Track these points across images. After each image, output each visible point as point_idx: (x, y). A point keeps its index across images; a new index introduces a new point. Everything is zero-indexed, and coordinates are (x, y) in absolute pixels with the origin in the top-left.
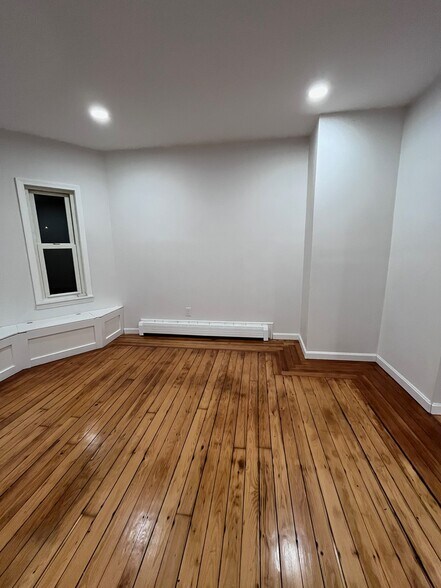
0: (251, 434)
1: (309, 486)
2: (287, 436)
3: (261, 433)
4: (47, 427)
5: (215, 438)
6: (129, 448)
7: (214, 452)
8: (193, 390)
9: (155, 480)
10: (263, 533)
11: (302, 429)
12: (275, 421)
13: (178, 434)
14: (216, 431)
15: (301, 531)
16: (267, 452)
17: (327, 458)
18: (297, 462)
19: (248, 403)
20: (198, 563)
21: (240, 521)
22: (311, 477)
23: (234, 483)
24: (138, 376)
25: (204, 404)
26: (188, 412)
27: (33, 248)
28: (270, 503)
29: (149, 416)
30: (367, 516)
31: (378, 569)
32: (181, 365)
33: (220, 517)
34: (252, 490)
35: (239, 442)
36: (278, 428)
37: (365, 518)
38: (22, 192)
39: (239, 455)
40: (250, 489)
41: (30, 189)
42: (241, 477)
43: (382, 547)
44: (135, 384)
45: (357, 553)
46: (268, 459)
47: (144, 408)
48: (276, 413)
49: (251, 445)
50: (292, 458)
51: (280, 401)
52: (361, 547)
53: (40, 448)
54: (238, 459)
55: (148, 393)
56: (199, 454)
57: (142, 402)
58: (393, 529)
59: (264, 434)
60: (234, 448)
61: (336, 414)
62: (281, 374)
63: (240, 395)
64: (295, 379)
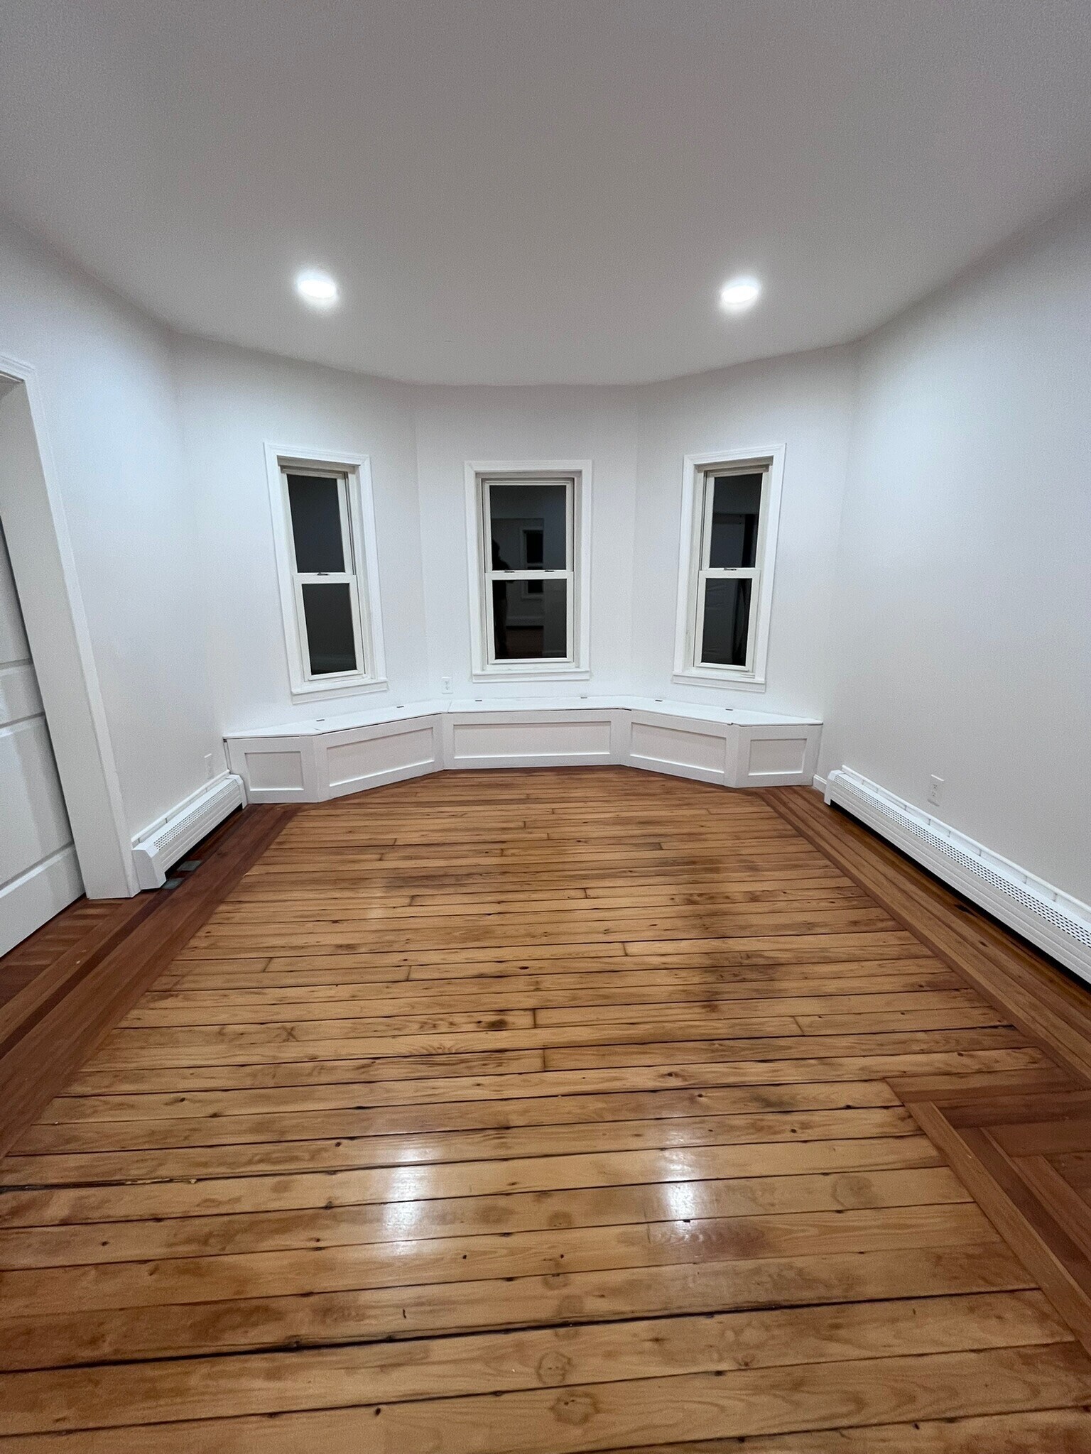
0: (580, 1034)
2: (596, 1103)
3: (587, 1051)
5: (549, 981)
7: (519, 984)
8: (679, 923)
9: (457, 934)
10: (377, 1061)
12: (643, 1079)
13: (546, 934)
14: (573, 979)
16: (537, 1063)
18: (516, 1120)
20: (353, 998)
21: (397, 1033)
22: (483, 1146)
23: (458, 1019)
26: (607, 932)
27: (691, 577)
28: (424, 1070)
29: (578, 894)
31: (298, 1239)
32: (760, 887)
33: (407, 1010)
34: (448, 1044)
35: (547, 1016)
36: (614, 1085)
39: (519, 1019)
40: (448, 1042)
41: (707, 470)
42: (472, 1027)
45: (328, 1207)
46: (514, 1067)
47: (593, 883)
48: (675, 1081)
49: (543, 1036)
50: (526, 1111)
51: (738, 1094)
52: (338, 1219)
54: (509, 1018)
56: (513, 967)
60: (534, 1010)
61: (757, 1271)
62: (904, 1099)
63: (710, 1003)
64: (919, 1149)
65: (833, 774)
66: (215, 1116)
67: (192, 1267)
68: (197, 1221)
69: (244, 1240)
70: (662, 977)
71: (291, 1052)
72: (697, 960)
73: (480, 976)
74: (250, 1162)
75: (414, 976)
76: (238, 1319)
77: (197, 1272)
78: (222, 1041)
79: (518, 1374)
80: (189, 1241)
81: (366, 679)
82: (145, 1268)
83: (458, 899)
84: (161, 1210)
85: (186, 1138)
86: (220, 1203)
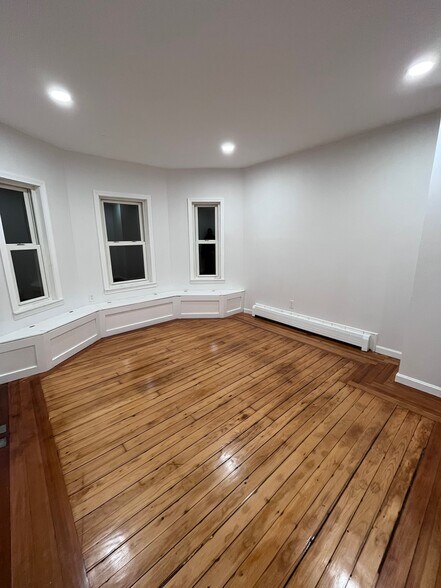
0: (269, 406)
1: (277, 454)
2: (296, 422)
3: (278, 409)
4: (169, 350)
5: (243, 396)
6: (194, 377)
7: (235, 401)
8: (256, 363)
9: (193, 396)
11: (315, 425)
12: (298, 408)
13: (223, 383)
14: (248, 393)
15: (245, 466)
16: (269, 421)
17: (313, 451)
18: (284, 439)
19: (288, 388)
20: (183, 438)
22: (286, 452)
23: (231, 422)
24: (229, 342)
25: (254, 375)
26: (240, 374)
27: (193, 243)
29: (217, 366)
30: (302, 496)
31: (272, 517)
32: (264, 344)
34: (238, 431)
35: (255, 406)
36: (295, 414)
37: (298, 496)
38: (191, 207)
39: (248, 412)
41: (195, 204)
42: (238, 422)
43: (291, 515)
44: (224, 345)
45: (268, 502)
46: (265, 425)
47: (218, 361)
48: (305, 405)
49: (262, 412)
51: (320, 399)
52: (275, 502)
53: (161, 358)
54: (246, 413)
55: (226, 354)
56: (226, 398)
57: (220, 357)
58: (314, 517)
59: (279, 411)
60: (249, 407)
61: (366, 434)
62: (346, 382)
63: (288, 381)
64: (357, 392)
65: (254, 307)
66: (186, 512)
67: (252, 559)
68: (233, 545)
69: (257, 534)
70: (270, 380)
71: (185, 470)
72: (273, 371)
73: (220, 406)
74: (224, 513)
75: (197, 418)
76: (287, 554)
77: (256, 558)
78: (147, 487)
79: (360, 493)
80: (240, 553)
81: (50, 301)
82: (236, 576)
83: (176, 385)
84: (214, 556)
85: (186, 528)
86: (233, 533)
